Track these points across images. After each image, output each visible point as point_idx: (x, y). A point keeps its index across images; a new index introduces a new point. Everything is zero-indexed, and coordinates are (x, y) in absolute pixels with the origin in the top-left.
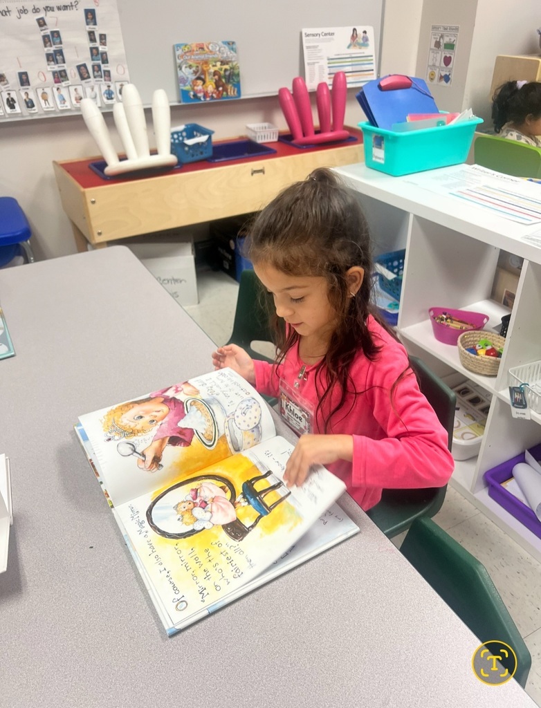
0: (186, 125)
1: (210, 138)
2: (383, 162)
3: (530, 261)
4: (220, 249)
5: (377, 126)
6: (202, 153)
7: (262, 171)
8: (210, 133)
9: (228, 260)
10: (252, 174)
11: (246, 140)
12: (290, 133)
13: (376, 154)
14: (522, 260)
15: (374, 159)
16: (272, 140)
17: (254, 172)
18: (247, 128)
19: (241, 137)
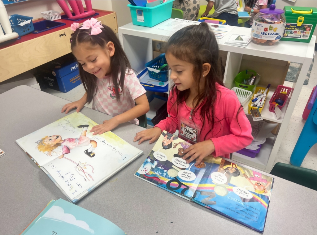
0: (11, 16)
1: (31, 20)
2: (144, 22)
3: (230, 52)
4: (44, 77)
5: (136, 5)
6: (29, 30)
7: (64, 34)
8: (31, 18)
9: (52, 82)
10: (60, 37)
11: (43, 20)
12: (65, 14)
13: (139, 19)
14: (227, 52)
15: (138, 21)
16: (58, 19)
17: (61, 35)
18: (42, 14)
19: (39, 19)
